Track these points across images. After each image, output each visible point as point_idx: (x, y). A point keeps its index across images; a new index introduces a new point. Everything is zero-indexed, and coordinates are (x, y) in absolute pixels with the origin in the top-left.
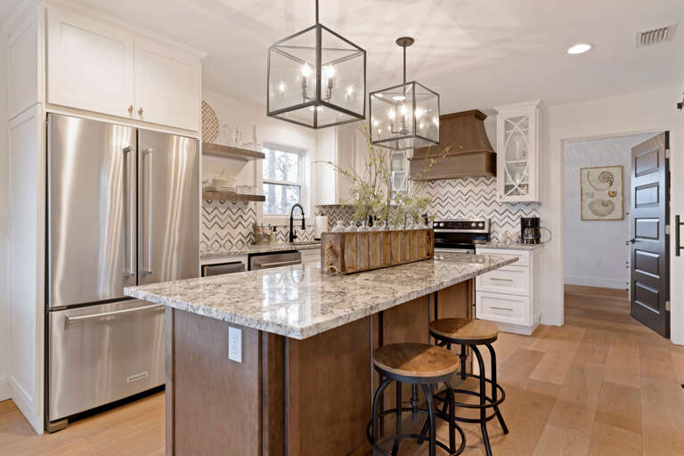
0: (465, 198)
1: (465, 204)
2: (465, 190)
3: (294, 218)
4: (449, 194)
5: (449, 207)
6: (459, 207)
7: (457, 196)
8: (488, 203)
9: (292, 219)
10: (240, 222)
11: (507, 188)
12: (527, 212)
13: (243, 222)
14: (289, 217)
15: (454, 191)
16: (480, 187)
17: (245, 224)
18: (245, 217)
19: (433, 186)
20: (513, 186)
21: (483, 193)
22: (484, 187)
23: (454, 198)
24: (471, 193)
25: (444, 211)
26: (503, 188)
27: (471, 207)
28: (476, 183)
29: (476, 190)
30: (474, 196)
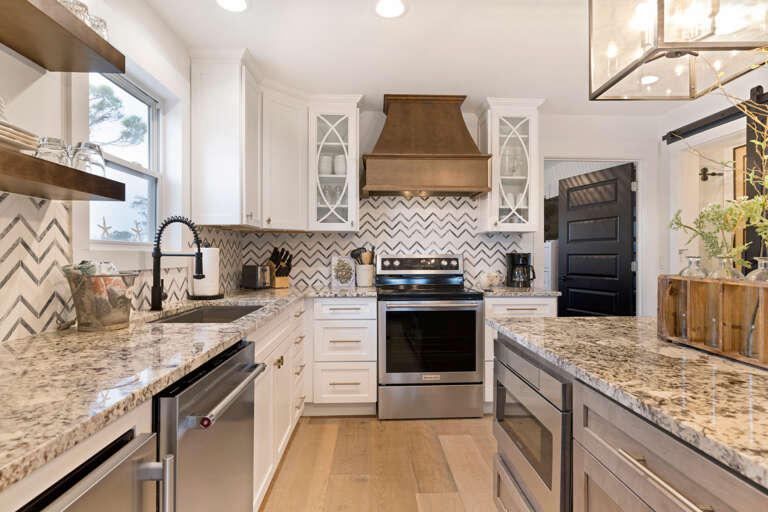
0: (425, 224)
1: (426, 232)
2: (425, 213)
3: (163, 250)
4: (400, 218)
5: (400, 237)
6: (416, 237)
7: (413, 221)
8: (458, 233)
9: (158, 255)
10: (21, 264)
11: (503, 212)
12: (506, 245)
13: (29, 261)
14: (151, 250)
15: (409, 213)
16: (446, 211)
17: (38, 270)
18: (38, 248)
19: (376, 205)
20: (510, 210)
21: (450, 218)
22: (452, 210)
23: (408, 224)
24: (433, 218)
25: (392, 242)
26: (497, 213)
27: (433, 237)
28: (441, 204)
29: (441, 213)
30: (439, 223)
